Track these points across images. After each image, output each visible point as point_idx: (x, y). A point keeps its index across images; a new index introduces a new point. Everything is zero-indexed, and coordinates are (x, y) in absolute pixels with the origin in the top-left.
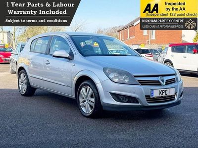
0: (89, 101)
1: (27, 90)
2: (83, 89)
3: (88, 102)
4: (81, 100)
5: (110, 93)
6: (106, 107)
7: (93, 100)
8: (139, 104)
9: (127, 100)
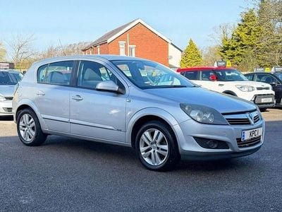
0: (158, 148)
1: (36, 137)
2: (147, 133)
3: (156, 151)
4: (142, 149)
5: (194, 137)
6: (187, 155)
7: (166, 147)
8: (230, 150)
9: (216, 146)
